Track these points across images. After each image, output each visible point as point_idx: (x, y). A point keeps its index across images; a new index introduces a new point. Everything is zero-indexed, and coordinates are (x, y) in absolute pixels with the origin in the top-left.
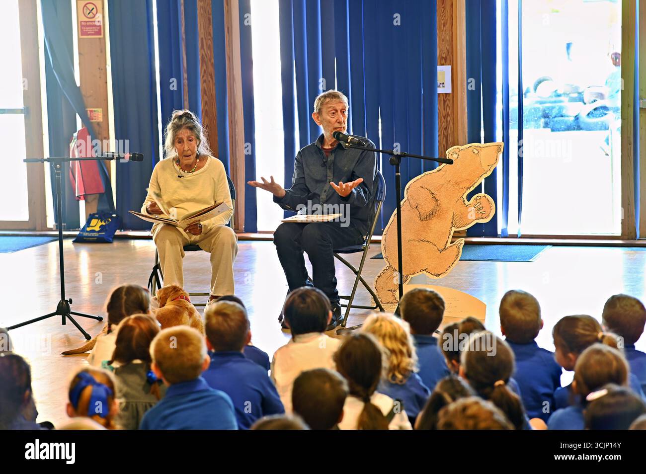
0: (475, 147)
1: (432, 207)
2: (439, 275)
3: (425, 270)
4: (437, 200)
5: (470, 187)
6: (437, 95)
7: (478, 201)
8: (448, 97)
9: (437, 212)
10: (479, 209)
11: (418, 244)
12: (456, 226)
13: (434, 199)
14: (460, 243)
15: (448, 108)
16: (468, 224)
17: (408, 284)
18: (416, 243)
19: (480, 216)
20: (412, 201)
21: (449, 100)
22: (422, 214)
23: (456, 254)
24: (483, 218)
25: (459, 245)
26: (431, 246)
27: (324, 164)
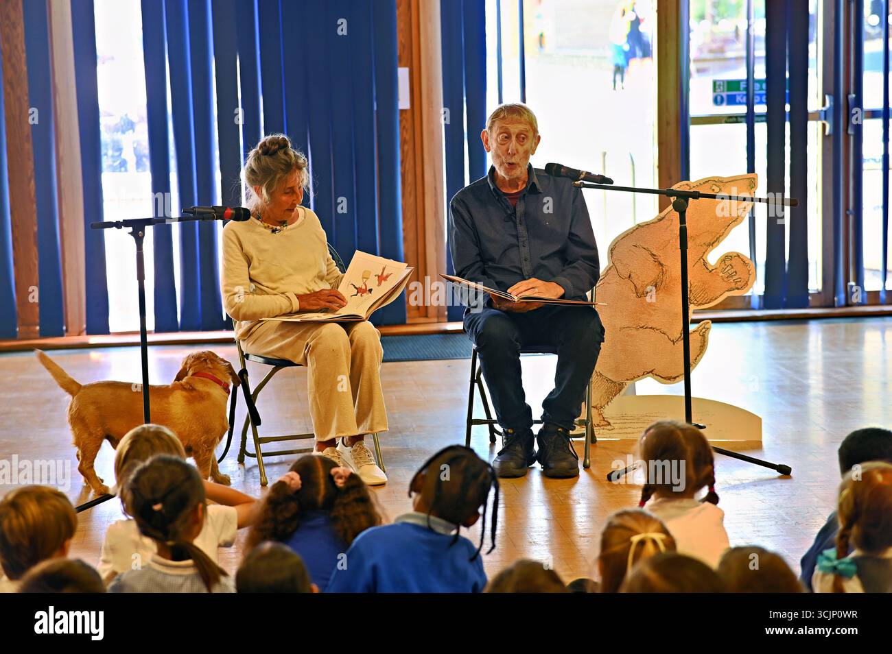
0: (714, 183)
1: (654, 276)
2: (675, 378)
3: (651, 372)
4: (662, 265)
5: (714, 243)
6: (398, 113)
7: (728, 263)
8: (404, 115)
9: (664, 283)
10: (731, 276)
11: (636, 333)
12: (695, 302)
13: (657, 263)
15: (405, 132)
16: (716, 298)
17: (622, 396)
18: (634, 332)
19: (733, 285)
20: (620, 267)
21: (406, 120)
22: (639, 286)
23: (700, 345)
24: (738, 289)
25: (704, 330)
26: (658, 334)
27: (511, 217)
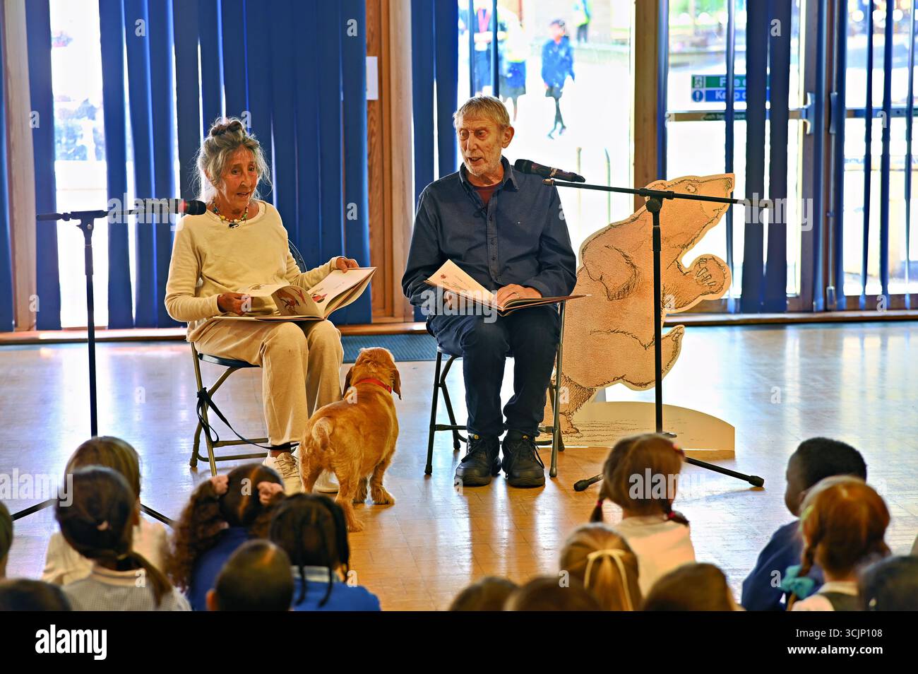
0: (690, 182)
1: (626, 278)
2: (646, 385)
3: (622, 378)
4: (634, 267)
5: (688, 245)
7: (702, 266)
9: (636, 286)
10: (706, 279)
11: (607, 337)
12: (669, 306)
13: (629, 265)
14: (677, 333)
15: (372, 124)
16: (690, 303)
17: (592, 402)
18: (605, 336)
19: (707, 289)
20: (591, 268)
21: (374, 112)
22: (610, 289)
23: (673, 350)
24: (713, 293)
25: (677, 335)
26: (629, 339)
27: (481, 213)
